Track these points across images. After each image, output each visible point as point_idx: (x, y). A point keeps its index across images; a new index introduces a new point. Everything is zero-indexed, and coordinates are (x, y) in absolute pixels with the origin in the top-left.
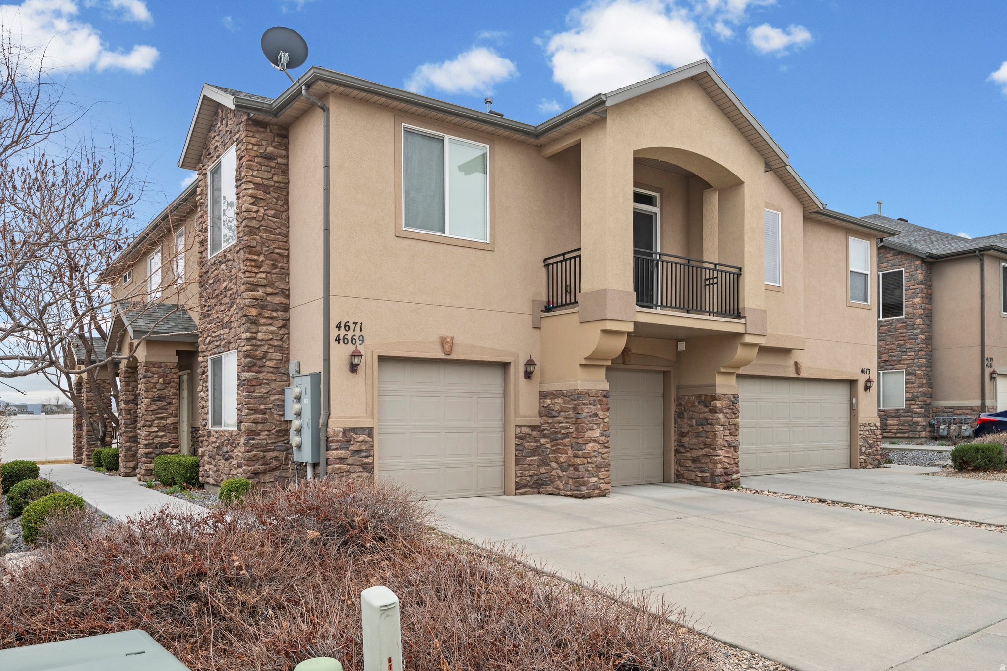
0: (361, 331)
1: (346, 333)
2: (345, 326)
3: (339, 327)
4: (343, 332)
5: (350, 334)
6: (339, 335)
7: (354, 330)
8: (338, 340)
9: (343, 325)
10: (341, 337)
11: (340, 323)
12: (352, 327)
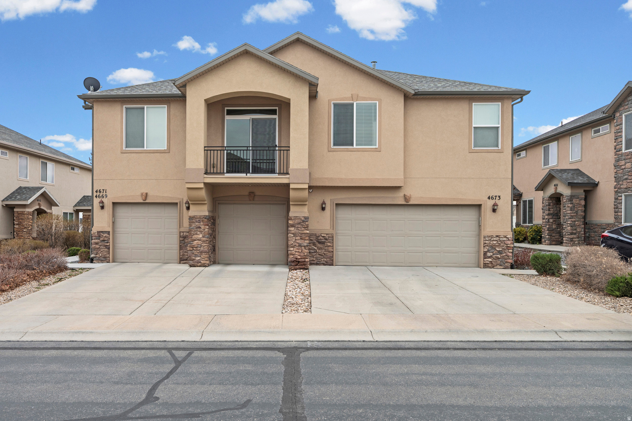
0: (106, 192)
1: (100, 194)
2: (99, 191)
3: (97, 192)
4: (98, 194)
5: (101, 194)
6: (97, 195)
7: (103, 193)
8: (96, 197)
9: (98, 191)
10: (98, 196)
11: (97, 190)
12: (102, 191)
